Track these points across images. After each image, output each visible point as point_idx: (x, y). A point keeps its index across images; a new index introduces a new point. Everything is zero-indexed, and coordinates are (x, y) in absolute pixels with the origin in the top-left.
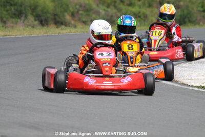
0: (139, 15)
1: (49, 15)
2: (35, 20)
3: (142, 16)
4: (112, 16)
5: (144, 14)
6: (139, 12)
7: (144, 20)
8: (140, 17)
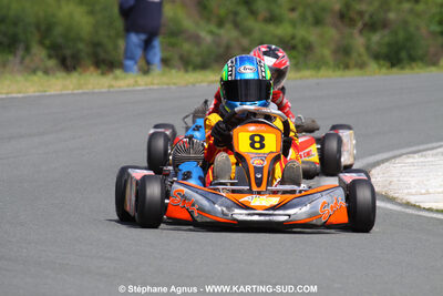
0: (293, 42)
1: (81, 46)
2: (50, 57)
3: (300, 46)
4: (228, 47)
5: (303, 40)
6: (293, 38)
7: (306, 56)
8: (294, 48)
